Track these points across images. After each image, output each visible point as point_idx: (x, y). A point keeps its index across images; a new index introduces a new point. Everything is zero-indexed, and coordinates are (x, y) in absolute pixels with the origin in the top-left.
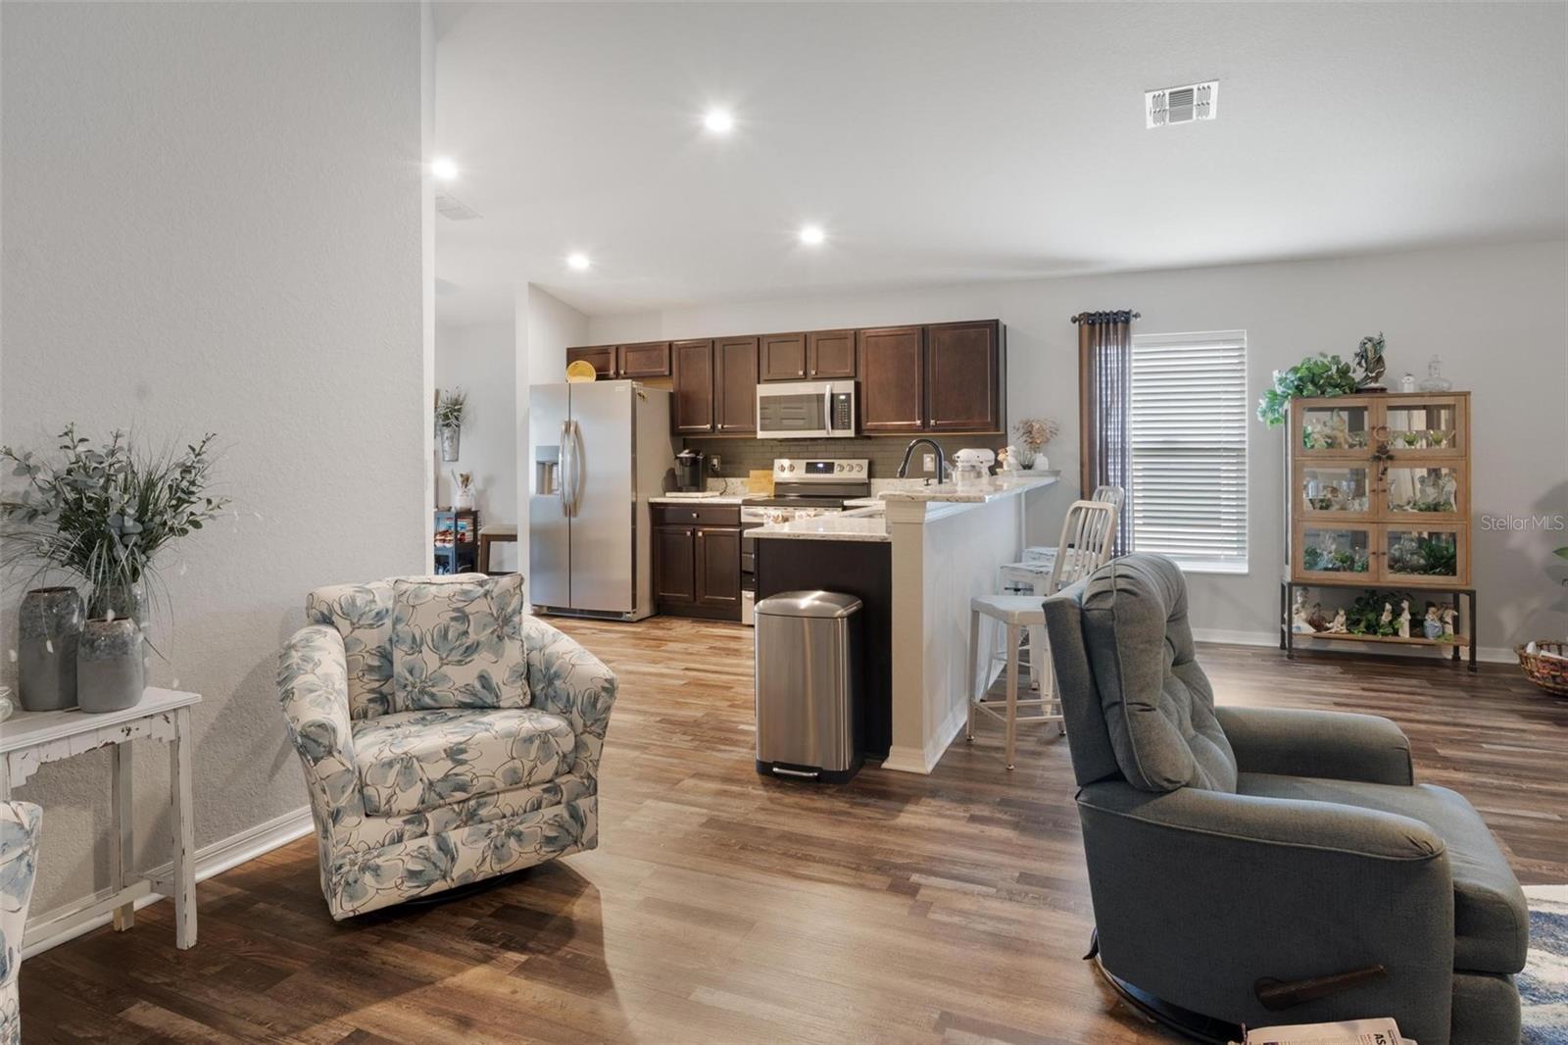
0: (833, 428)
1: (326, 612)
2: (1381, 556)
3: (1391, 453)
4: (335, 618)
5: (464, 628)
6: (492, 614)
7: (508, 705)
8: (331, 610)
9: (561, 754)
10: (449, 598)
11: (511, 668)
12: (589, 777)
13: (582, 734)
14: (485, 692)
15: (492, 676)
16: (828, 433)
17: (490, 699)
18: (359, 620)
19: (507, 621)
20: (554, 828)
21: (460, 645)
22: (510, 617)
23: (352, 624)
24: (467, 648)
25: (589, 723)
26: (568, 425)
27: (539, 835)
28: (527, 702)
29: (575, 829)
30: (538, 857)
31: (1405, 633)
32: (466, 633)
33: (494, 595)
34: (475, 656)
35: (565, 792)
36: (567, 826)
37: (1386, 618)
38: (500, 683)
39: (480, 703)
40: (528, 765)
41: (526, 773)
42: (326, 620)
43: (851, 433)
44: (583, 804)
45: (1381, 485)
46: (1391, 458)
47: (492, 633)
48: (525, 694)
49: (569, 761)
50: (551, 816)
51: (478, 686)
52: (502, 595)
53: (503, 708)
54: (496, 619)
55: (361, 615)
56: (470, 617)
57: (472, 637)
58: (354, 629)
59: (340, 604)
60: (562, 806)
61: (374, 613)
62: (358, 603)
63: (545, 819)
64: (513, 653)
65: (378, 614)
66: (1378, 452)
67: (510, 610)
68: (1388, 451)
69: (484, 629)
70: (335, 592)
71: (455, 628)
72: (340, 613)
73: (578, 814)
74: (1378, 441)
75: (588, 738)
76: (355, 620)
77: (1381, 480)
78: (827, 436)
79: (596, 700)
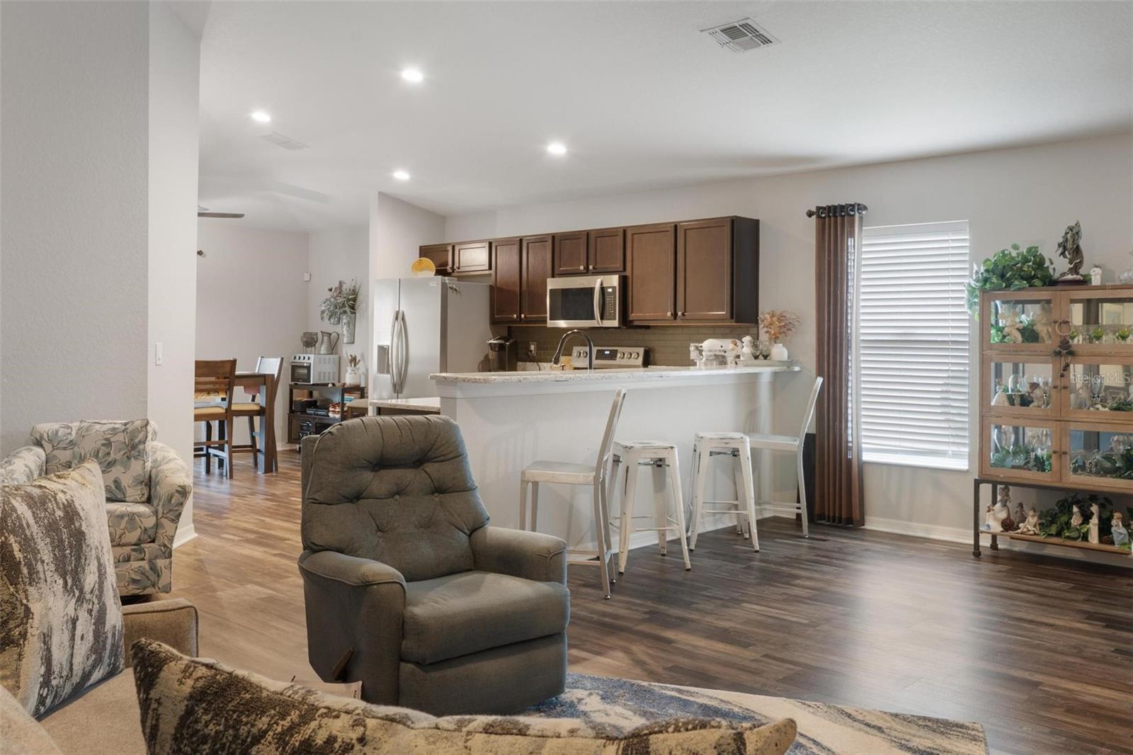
0: (602, 318)
1: (38, 438)
2: (1063, 456)
3: (1073, 349)
4: (43, 442)
5: (108, 450)
6: (125, 443)
7: (131, 500)
8: (42, 437)
9: (143, 528)
10: (104, 432)
11: (134, 478)
12: (165, 546)
13: (161, 518)
14: (117, 491)
15: (122, 481)
16: (599, 323)
17: (120, 496)
18: (58, 444)
19: (134, 447)
20: (137, 574)
21: (105, 461)
22: (137, 445)
23: (53, 446)
24: (109, 463)
25: (165, 512)
26: (397, 313)
27: (128, 576)
28: (144, 499)
29: (153, 577)
30: (127, 590)
31: (1094, 539)
32: (109, 454)
33: (128, 431)
34: (113, 469)
35: (147, 553)
36: (147, 574)
37: (1076, 521)
38: (126, 486)
39: (114, 498)
40: (119, 532)
41: (117, 537)
42: (39, 443)
43: (615, 323)
44: (161, 563)
45: (1064, 382)
46: (1072, 353)
47: (124, 454)
48: (143, 495)
49: (149, 533)
50: (137, 566)
51: (113, 487)
52: (133, 431)
53: (128, 502)
54: (127, 446)
55: (60, 442)
56: (113, 444)
57: (112, 456)
58: (54, 449)
59: (48, 434)
60: (144, 562)
61: (68, 441)
62: (60, 434)
63: (132, 567)
64: (136, 468)
65: (71, 441)
66: (1060, 347)
67: (137, 440)
68: (1070, 346)
69: (119, 452)
70: (46, 427)
71: (103, 450)
72: (47, 439)
73: (156, 568)
74: (1061, 336)
75: (164, 521)
76: (55, 444)
77: (1062, 376)
78: (598, 326)
79: (172, 497)
